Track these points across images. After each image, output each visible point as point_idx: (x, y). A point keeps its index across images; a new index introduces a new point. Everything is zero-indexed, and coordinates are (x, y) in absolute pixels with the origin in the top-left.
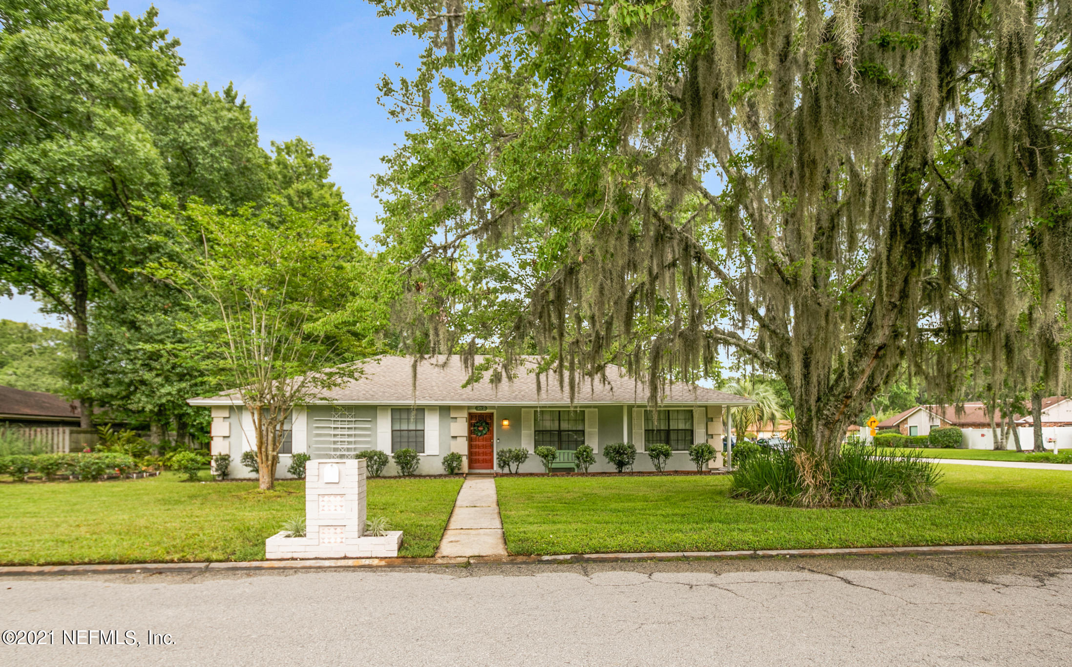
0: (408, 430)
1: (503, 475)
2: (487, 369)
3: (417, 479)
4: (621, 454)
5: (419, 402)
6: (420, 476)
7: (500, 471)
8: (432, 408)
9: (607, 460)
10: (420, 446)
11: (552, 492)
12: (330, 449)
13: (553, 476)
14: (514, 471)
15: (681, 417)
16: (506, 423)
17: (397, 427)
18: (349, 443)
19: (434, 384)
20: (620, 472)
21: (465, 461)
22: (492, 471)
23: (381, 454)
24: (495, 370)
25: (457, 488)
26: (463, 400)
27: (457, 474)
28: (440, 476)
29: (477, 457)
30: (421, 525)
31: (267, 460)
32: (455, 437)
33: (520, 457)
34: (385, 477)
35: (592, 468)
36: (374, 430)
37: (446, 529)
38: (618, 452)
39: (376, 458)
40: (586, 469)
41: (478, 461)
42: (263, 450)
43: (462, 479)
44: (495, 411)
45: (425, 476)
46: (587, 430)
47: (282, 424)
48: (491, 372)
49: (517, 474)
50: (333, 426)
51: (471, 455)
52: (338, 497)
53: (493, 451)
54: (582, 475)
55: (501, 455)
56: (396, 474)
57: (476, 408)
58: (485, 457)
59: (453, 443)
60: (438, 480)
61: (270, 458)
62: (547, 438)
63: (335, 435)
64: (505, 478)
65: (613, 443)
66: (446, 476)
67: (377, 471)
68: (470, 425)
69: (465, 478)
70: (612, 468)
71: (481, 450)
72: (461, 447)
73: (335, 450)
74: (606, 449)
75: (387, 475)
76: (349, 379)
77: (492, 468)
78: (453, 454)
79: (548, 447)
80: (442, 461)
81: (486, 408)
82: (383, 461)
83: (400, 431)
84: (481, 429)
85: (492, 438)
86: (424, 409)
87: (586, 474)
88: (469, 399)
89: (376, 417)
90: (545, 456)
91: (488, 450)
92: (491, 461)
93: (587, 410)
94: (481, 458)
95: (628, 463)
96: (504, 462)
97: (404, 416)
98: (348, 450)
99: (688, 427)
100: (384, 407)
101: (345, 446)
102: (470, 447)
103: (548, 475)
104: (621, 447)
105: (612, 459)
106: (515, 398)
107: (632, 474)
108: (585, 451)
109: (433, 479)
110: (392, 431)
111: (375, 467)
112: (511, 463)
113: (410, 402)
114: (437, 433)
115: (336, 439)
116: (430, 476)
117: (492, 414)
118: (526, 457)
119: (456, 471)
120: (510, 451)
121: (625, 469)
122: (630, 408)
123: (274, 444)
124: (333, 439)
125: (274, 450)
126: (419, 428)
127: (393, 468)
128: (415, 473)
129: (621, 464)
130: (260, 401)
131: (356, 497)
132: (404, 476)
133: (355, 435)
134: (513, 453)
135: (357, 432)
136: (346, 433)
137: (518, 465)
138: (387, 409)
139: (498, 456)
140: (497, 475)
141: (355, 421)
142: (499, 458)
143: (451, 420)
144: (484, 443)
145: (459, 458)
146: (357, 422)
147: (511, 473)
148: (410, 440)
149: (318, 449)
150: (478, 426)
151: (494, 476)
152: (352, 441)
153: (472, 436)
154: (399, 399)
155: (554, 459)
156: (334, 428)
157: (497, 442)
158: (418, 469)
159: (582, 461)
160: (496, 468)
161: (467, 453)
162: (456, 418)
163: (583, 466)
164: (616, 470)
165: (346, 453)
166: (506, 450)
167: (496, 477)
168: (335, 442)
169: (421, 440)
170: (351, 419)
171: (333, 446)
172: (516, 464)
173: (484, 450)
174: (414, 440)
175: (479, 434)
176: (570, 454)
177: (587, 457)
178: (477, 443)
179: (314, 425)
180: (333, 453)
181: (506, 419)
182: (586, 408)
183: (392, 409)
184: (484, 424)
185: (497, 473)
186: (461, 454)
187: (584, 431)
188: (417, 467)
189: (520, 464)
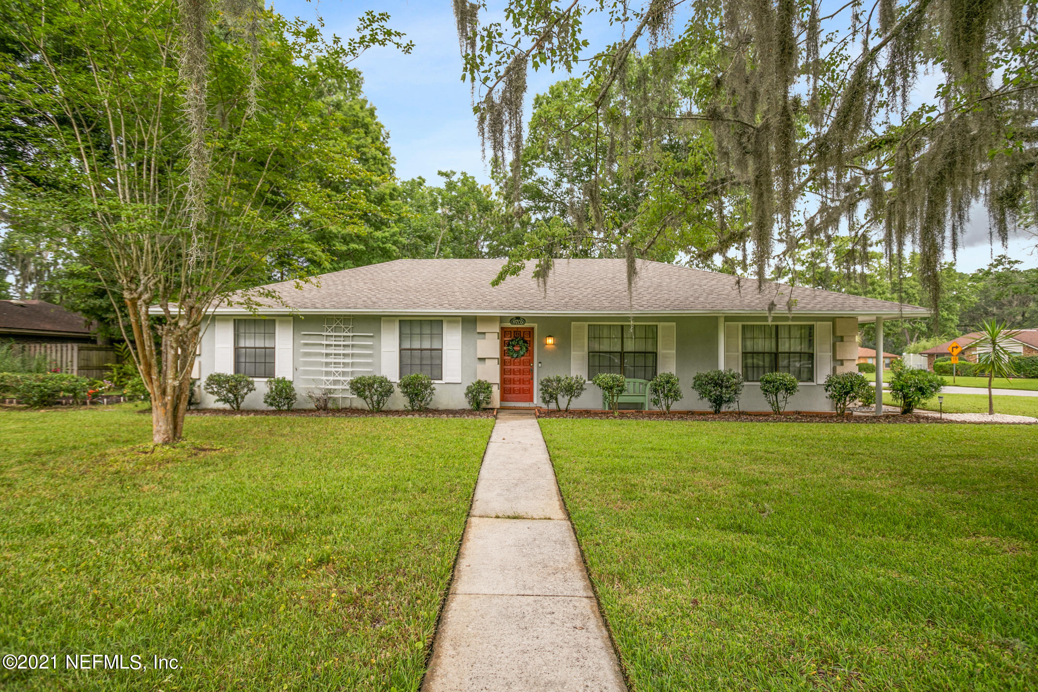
0: (421, 350)
1: (550, 413)
3: (432, 416)
4: (719, 387)
5: (433, 311)
6: (437, 412)
7: (544, 407)
8: (452, 319)
9: (698, 395)
10: (436, 370)
12: (320, 373)
13: (621, 416)
14: (563, 408)
15: (796, 333)
16: (550, 341)
17: (407, 345)
18: (345, 365)
19: (456, 289)
20: (717, 412)
21: (496, 391)
22: (531, 405)
23: (383, 381)
26: (495, 308)
27: (485, 409)
28: (461, 413)
29: (512, 386)
32: (482, 360)
33: (573, 390)
34: (389, 412)
35: (676, 407)
36: (377, 348)
38: (714, 384)
39: (376, 385)
40: (668, 407)
41: (511, 391)
42: (154, 377)
43: (491, 419)
44: (535, 325)
45: (441, 412)
46: (661, 351)
49: (567, 412)
50: (325, 342)
51: (503, 381)
53: (532, 379)
54: (660, 415)
55: (545, 385)
56: (404, 408)
57: (512, 320)
58: (522, 386)
59: (480, 367)
60: (456, 421)
61: (169, 390)
62: (606, 361)
63: (327, 355)
64: (552, 419)
65: (706, 371)
66: (470, 412)
67: (378, 404)
68: (503, 344)
69: (496, 417)
70: (706, 405)
71: (517, 377)
72: (491, 373)
73: (327, 373)
74: (697, 379)
75: (394, 408)
77: (532, 400)
78: (479, 382)
79: (613, 375)
80: (465, 391)
81: (524, 320)
82: (386, 389)
83: (411, 350)
84: (516, 348)
85: (531, 361)
86: (440, 322)
87: (668, 415)
88: (502, 307)
89: (379, 331)
90: (609, 388)
91: (526, 377)
92: (530, 391)
93: (660, 325)
94: (516, 386)
95: (729, 401)
96: (551, 396)
97: (417, 330)
98: (344, 374)
99: (805, 348)
100: (390, 318)
101: (340, 370)
102: (503, 372)
103: (612, 414)
104: (718, 376)
105: (703, 394)
107: (740, 415)
108: (668, 382)
109: (451, 418)
110: (401, 350)
111: (375, 398)
112: (559, 397)
114: (458, 353)
115: (329, 360)
116: (448, 412)
117: (533, 328)
118: (582, 389)
119: (484, 405)
120: (559, 380)
121: (724, 408)
122: (728, 319)
124: (324, 360)
126: (436, 346)
127: (399, 400)
128: (428, 408)
129: (718, 402)
132: (413, 411)
133: (353, 355)
134: (563, 383)
135: (356, 351)
136: (342, 352)
137: (570, 401)
138: (394, 321)
139: (541, 387)
140: (540, 413)
141: (353, 336)
142: (542, 389)
143: (478, 336)
144: (522, 367)
145: (488, 388)
146: (355, 338)
147: (560, 411)
148: (424, 362)
149: (306, 372)
150: (514, 346)
151: (535, 414)
152: (348, 363)
153: (506, 358)
154: (408, 307)
155: (621, 391)
156: (327, 345)
157: (538, 367)
158: (431, 403)
159: (661, 395)
160: (537, 401)
161: (498, 382)
162: (484, 333)
163: (663, 403)
164: (712, 410)
165: (342, 378)
166: (552, 378)
167: (539, 417)
168: (327, 364)
169: (438, 362)
170: (348, 334)
171: (324, 369)
172: (567, 398)
173: (521, 377)
174: (429, 362)
175: (515, 355)
176: (637, 384)
177: (670, 391)
178: (512, 367)
179: (302, 342)
180: (324, 378)
181: (550, 336)
182: (660, 321)
183: (400, 321)
184: (521, 342)
185: (539, 409)
186: (490, 382)
187: (656, 354)
188: (431, 400)
189: (573, 398)
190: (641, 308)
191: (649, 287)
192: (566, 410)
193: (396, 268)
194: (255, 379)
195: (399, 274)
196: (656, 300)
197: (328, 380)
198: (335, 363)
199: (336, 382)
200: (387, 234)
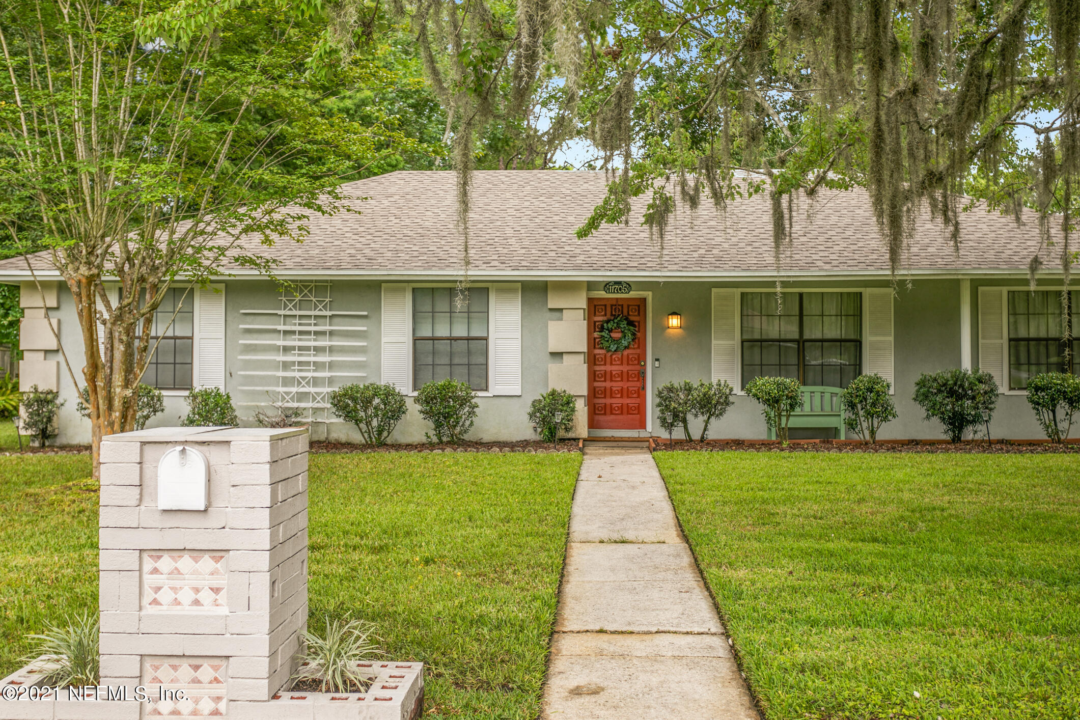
0: (451, 339)
1: (672, 445)
2: (637, 191)
3: (470, 455)
4: (960, 397)
5: (474, 273)
6: (478, 445)
7: (664, 435)
8: (505, 287)
9: (923, 412)
10: (479, 374)
11: (816, 500)
12: (275, 380)
13: (792, 448)
14: (696, 435)
16: (674, 321)
17: (426, 332)
18: (318, 366)
19: (509, 232)
20: (956, 440)
21: (581, 408)
22: (643, 434)
23: (388, 393)
24: (660, 193)
25: (568, 481)
26: (578, 268)
27: (562, 440)
28: (524, 445)
29: (608, 401)
30: (481, 620)
31: (110, 407)
32: (557, 355)
33: (712, 404)
34: (397, 447)
35: (887, 431)
36: (373, 337)
37: (553, 632)
38: (952, 393)
39: (376, 401)
40: (873, 433)
41: (607, 410)
42: (100, 384)
43: (574, 454)
44: (649, 295)
45: (489, 445)
46: (868, 339)
47: (149, 321)
48: (648, 197)
49: (704, 442)
50: (281, 327)
51: (593, 394)
52: (206, 560)
53: (644, 388)
54: (863, 446)
55: (666, 397)
56: (424, 439)
57: (607, 286)
58: (626, 401)
59: (554, 367)
60: (520, 457)
61: (117, 403)
62: (772, 357)
63: (286, 349)
64: (678, 453)
65: (937, 370)
66: (537, 445)
67: (380, 433)
68: (593, 327)
69: (584, 453)
70: (937, 430)
71: (617, 385)
72: (573, 378)
73: (287, 382)
74: (921, 384)
75: (404, 440)
76: (307, 212)
77: (643, 426)
78: (553, 393)
79: (779, 379)
80: (530, 410)
81: (629, 286)
82: (393, 408)
83: (433, 339)
84: (615, 335)
85: (641, 358)
87: (872, 445)
88: (592, 267)
89: (379, 308)
90: (772, 402)
91: (633, 385)
92: (640, 410)
93: (867, 292)
94: (617, 402)
95: (976, 420)
96: (676, 416)
97: (442, 305)
98: (316, 382)
100: (397, 285)
101: (309, 374)
102: (593, 376)
103: (778, 445)
104: (959, 379)
105: (934, 410)
106: (700, 263)
107: (989, 445)
108: (870, 390)
109: (509, 454)
110: (416, 340)
111: (375, 423)
112: (690, 417)
113: (456, 273)
114: (515, 346)
115: (289, 358)
116: (502, 445)
117: (645, 299)
118: (727, 403)
119: (561, 433)
120: (688, 389)
121: (968, 434)
122: (977, 284)
123: (129, 370)
124: (282, 358)
125: (127, 384)
126: (477, 332)
127: (415, 425)
128: (466, 437)
129: (957, 422)
130: (89, 263)
131: (263, 561)
132: (441, 445)
133: (331, 350)
134: (695, 394)
135: (337, 342)
136: (312, 344)
137: (707, 422)
138: (404, 290)
139: (658, 400)
140: (657, 445)
141: (331, 317)
142: (659, 405)
143: (549, 314)
144: (625, 368)
145: (568, 403)
146: (336, 320)
147: (691, 440)
148: (456, 361)
149: (249, 380)
150: (610, 331)
151: (648, 448)
152: (324, 363)
153: (597, 351)
154: (428, 265)
155: (792, 407)
156: (286, 332)
157: (654, 368)
158: (472, 429)
159: (861, 413)
160: (652, 427)
161: (585, 393)
162: (561, 310)
163: (865, 425)
164: (947, 437)
165: (312, 390)
166: (676, 385)
167: (655, 450)
168: (286, 366)
169: (482, 360)
170: (324, 313)
171: (281, 374)
172: (702, 419)
173: (625, 385)
174: (465, 361)
175: (613, 348)
176: (827, 396)
177: (874, 405)
178: (608, 368)
179: (241, 326)
180: (281, 389)
181: (674, 313)
182: (866, 287)
183: (414, 289)
184: (624, 324)
185: (656, 440)
186: (572, 393)
187: (861, 343)
188: (472, 424)
189: (713, 419)
190: (827, 267)
191: (848, 225)
192: (702, 440)
193: (393, 190)
194: (164, 393)
195: (402, 202)
196: (854, 252)
197: (287, 393)
198: (300, 363)
199: (302, 397)
200: (348, 103)
